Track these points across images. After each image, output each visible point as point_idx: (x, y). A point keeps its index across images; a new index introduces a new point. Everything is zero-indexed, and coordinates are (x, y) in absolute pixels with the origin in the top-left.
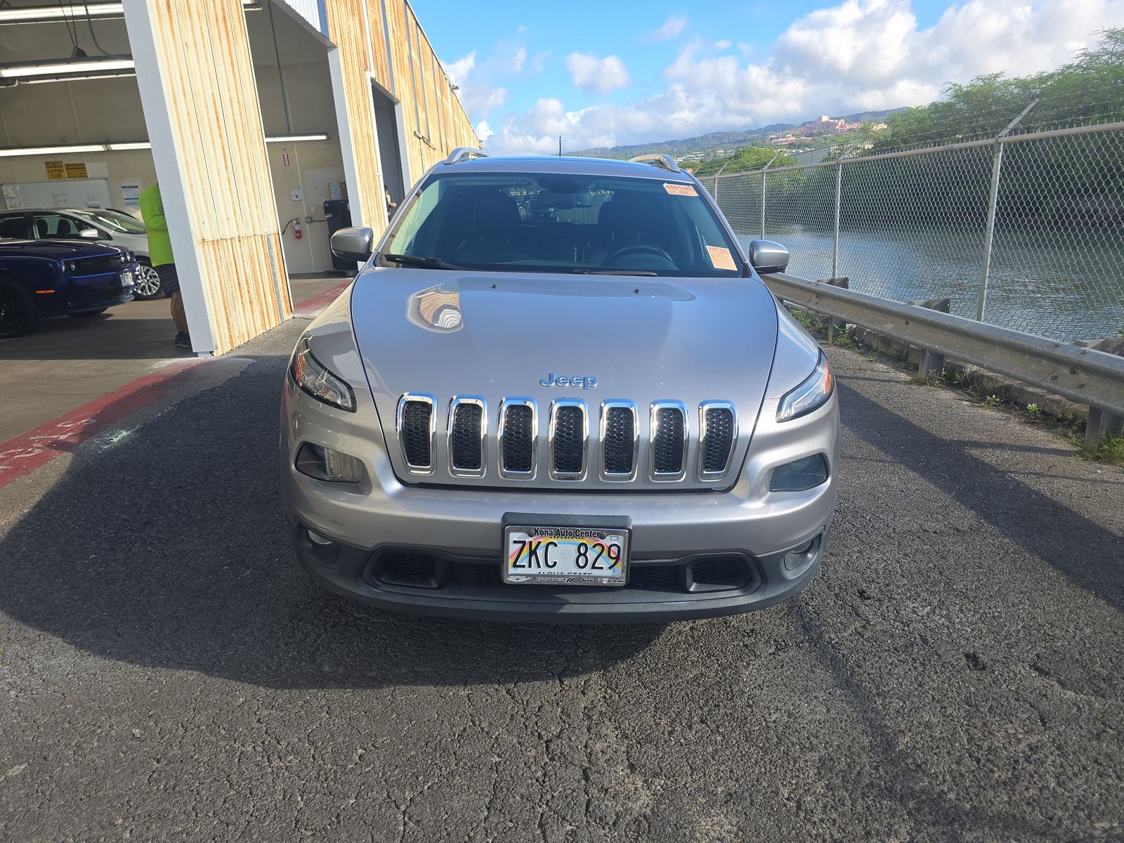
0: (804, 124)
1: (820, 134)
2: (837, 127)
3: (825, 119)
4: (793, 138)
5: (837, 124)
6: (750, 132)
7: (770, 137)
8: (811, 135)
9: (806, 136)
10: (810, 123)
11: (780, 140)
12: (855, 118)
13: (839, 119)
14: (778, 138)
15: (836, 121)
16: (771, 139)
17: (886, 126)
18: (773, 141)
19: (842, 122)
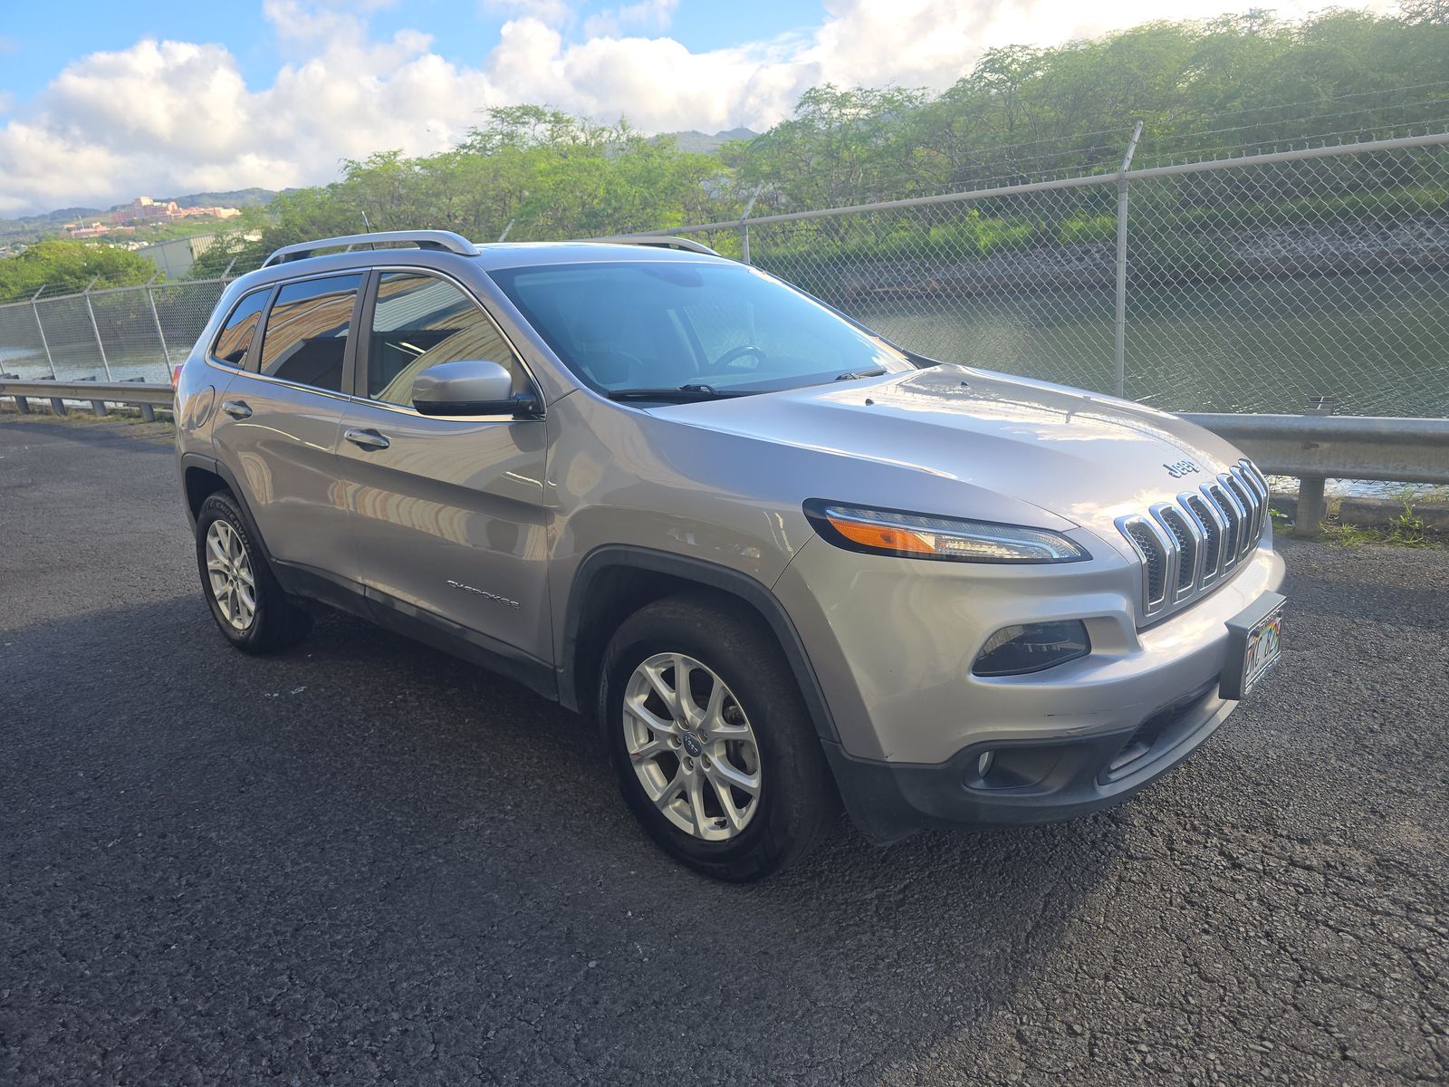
0: (114, 209)
1: (144, 222)
2: (168, 213)
3: (146, 201)
4: (105, 228)
5: (166, 209)
6: (27, 220)
7: (66, 226)
8: (131, 224)
9: (123, 225)
10: (123, 207)
11: (83, 230)
12: (191, 200)
13: (168, 201)
14: (79, 228)
15: (164, 205)
16: (69, 230)
17: (238, 213)
18: (73, 232)
19: (172, 206)
